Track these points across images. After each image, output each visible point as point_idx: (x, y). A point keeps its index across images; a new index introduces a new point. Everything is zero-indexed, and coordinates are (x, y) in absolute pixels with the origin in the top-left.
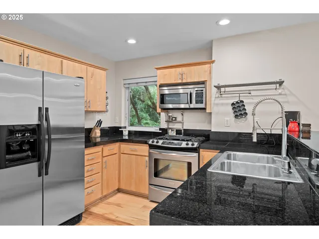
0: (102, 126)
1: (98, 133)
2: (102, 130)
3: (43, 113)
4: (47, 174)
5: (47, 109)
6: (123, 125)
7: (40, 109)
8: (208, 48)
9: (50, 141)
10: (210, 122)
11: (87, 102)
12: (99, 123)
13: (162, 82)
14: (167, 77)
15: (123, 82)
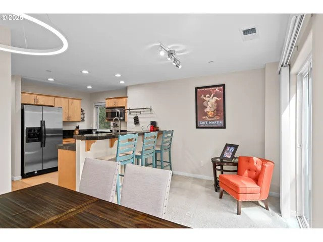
0: (80, 129)
1: (77, 132)
2: (79, 131)
3: (43, 123)
4: (44, 147)
5: (44, 121)
6: (94, 129)
7: (41, 121)
8: (125, 89)
9: (45, 137)
10: (126, 126)
11: (69, 117)
12: (78, 127)
13: (106, 106)
14: (109, 103)
15: (94, 104)
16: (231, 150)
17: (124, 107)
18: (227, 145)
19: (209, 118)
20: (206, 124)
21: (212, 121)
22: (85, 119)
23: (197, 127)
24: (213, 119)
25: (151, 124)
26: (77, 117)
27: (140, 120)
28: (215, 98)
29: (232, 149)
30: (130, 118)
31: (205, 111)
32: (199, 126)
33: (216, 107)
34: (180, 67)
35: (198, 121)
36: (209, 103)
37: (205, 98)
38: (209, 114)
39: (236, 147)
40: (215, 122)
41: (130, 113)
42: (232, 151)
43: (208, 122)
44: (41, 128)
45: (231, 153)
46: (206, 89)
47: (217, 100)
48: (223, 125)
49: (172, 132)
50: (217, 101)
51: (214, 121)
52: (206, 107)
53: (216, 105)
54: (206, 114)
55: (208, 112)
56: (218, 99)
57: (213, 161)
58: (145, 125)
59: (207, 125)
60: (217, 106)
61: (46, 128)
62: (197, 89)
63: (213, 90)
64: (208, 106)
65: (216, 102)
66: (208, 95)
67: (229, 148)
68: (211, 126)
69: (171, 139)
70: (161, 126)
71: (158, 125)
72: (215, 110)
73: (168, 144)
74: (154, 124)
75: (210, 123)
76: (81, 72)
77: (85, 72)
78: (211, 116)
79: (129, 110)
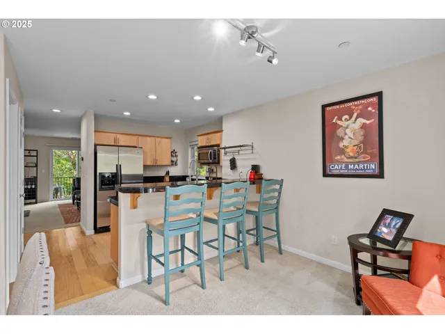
0: (171, 175)
1: (167, 179)
2: (170, 177)
3: (119, 167)
5: (120, 165)
6: (189, 175)
7: (117, 165)
8: (220, 120)
10: (222, 172)
11: (156, 160)
12: (168, 173)
13: (200, 145)
14: (202, 141)
15: (189, 144)
16: (394, 223)
17: (218, 146)
18: (386, 212)
19: (347, 158)
20: (341, 169)
21: (354, 163)
22: (179, 162)
23: (325, 175)
24: (357, 160)
25: (252, 169)
26: (166, 160)
27: (238, 163)
28: (361, 121)
29: (398, 222)
30: (225, 161)
31: (341, 145)
32: (328, 172)
33: (361, 138)
34: (275, 61)
35: (328, 164)
36: (347, 131)
37: (339, 122)
38: (348, 150)
39: (407, 218)
40: (361, 166)
41: (226, 153)
42: (397, 226)
43: (347, 167)
44: (116, 174)
45: (394, 231)
46: (342, 106)
47: (364, 124)
48: (377, 171)
49: (281, 183)
50: (364, 126)
51: (358, 163)
52: (342, 139)
53: (362, 133)
54: (342, 152)
55: (346, 147)
56: (368, 122)
57: (350, 243)
58: (244, 170)
59: (345, 172)
60: (365, 136)
61: (122, 173)
62: (324, 107)
63: (356, 106)
64: (346, 137)
65: (362, 128)
66: (347, 117)
67: (389, 218)
68: (353, 172)
69: (280, 193)
70: (266, 173)
71: (263, 171)
72: (361, 142)
73: (275, 201)
74: (255, 169)
75: (351, 167)
76: (147, 97)
77: (152, 97)
78: (351, 154)
79: (225, 148)
